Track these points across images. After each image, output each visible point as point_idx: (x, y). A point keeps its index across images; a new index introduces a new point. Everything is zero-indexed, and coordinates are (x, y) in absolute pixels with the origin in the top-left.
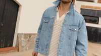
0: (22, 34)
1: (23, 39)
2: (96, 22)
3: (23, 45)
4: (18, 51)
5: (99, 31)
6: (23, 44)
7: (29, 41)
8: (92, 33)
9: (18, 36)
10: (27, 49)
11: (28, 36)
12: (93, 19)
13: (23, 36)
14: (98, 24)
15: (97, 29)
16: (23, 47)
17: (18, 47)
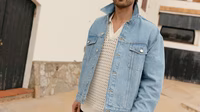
0: (40, 63)
1: (42, 72)
2: (189, 40)
3: (43, 85)
4: (34, 97)
5: (195, 59)
6: (44, 82)
7: (54, 77)
8: (181, 62)
9: (33, 67)
10: (52, 92)
11: (54, 67)
12: (184, 34)
13: (43, 67)
14: (193, 43)
15: (190, 54)
16: (43, 88)
17: (34, 89)
